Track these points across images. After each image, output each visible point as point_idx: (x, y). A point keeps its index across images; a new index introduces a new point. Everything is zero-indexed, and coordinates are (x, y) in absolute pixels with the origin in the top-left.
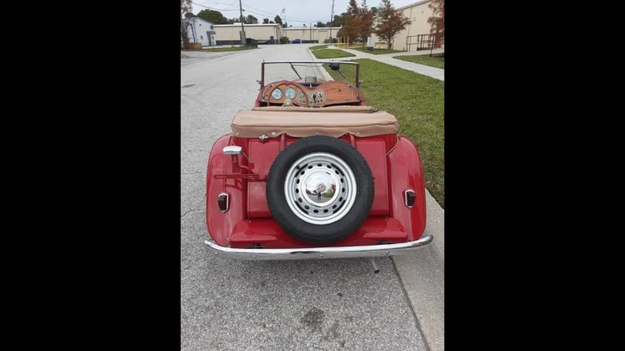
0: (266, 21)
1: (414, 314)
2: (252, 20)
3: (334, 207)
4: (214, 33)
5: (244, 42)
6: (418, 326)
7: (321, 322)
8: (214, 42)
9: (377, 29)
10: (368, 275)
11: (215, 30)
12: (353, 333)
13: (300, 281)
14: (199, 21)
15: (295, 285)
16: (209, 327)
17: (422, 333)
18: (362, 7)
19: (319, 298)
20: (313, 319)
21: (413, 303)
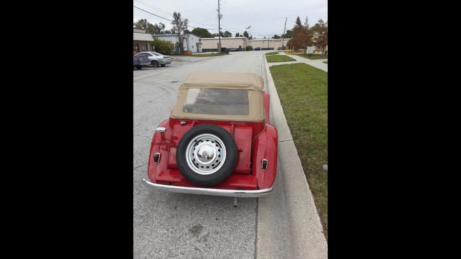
0: (237, 35)
1: (256, 236)
2: (228, 34)
3: (213, 165)
4: (201, 44)
5: (220, 50)
6: (255, 243)
7: (200, 232)
8: (201, 50)
9: (315, 41)
10: (238, 210)
11: (202, 42)
12: (215, 241)
13: (197, 209)
14: (192, 36)
15: (193, 211)
16: (139, 226)
17: (256, 247)
18: (304, 25)
19: (204, 219)
20: (196, 230)
21: (259, 230)
